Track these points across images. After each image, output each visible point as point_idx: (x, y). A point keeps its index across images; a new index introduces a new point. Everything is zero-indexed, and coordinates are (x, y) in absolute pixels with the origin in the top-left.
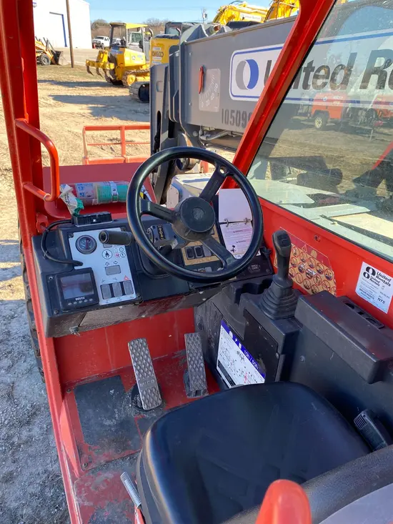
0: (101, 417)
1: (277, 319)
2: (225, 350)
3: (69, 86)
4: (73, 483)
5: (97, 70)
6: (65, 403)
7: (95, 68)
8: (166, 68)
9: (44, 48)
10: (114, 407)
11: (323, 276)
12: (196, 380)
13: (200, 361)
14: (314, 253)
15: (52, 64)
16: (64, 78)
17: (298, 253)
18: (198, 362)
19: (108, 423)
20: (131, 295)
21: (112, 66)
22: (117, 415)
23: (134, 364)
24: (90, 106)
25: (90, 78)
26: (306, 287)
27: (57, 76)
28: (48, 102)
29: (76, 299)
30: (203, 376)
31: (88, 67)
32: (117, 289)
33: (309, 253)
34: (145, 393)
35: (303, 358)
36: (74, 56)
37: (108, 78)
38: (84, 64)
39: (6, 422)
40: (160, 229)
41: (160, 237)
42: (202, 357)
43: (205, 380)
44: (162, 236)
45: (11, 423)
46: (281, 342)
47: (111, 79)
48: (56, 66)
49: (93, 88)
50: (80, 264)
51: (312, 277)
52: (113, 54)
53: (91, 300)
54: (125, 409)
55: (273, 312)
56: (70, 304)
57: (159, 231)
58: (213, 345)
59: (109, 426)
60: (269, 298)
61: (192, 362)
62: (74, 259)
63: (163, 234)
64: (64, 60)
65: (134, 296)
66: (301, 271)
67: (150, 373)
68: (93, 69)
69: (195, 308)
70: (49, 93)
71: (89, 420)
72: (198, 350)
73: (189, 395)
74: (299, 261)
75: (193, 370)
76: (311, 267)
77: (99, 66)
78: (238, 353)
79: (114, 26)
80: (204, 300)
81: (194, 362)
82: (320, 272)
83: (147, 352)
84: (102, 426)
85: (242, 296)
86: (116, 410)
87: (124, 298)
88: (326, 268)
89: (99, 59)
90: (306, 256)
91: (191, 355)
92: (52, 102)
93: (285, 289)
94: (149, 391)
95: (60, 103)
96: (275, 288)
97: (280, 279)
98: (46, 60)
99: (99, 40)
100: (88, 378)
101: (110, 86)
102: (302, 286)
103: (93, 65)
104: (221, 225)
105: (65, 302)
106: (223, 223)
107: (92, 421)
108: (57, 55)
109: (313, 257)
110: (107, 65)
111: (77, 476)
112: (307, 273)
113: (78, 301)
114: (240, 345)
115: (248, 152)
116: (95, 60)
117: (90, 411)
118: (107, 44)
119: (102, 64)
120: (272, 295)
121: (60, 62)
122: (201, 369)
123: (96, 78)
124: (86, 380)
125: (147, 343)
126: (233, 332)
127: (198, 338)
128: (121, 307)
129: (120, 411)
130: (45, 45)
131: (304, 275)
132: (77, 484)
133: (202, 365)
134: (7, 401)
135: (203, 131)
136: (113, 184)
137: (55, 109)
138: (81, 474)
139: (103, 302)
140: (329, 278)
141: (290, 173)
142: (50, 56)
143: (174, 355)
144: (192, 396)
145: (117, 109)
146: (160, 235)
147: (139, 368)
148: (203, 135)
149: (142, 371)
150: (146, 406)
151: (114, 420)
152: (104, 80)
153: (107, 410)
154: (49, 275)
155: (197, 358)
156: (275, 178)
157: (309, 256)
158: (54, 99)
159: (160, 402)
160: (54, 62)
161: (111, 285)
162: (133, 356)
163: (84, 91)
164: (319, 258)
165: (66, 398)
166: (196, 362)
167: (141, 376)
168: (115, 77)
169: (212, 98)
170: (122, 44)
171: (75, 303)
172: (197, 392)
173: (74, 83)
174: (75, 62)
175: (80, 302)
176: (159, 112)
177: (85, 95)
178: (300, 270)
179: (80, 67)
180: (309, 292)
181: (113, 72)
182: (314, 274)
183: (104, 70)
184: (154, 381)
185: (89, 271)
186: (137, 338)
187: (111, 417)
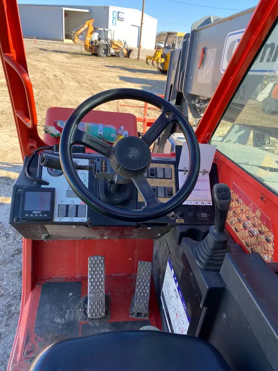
0: (54, 314)
1: (206, 270)
2: (167, 284)
3: (132, 72)
4: (13, 365)
5: (153, 62)
6: (32, 293)
7: (151, 61)
8: (181, 51)
9: (122, 47)
10: (68, 308)
11: (263, 237)
12: (141, 303)
13: (146, 288)
14: (258, 213)
15: (125, 57)
16: (130, 66)
17: (244, 210)
18: (144, 288)
19: (58, 320)
20: (82, 218)
21: (163, 60)
22: (67, 316)
23: (89, 276)
24: (142, 85)
25: (147, 67)
26: (247, 244)
27: (126, 64)
28: (116, 80)
29: (34, 212)
30: (146, 302)
31: (147, 60)
32: (72, 210)
33: (254, 212)
34: (92, 303)
35: (225, 316)
36: (140, 53)
37: (159, 68)
38: (145, 59)
39: (12, 294)
40: (104, 163)
41: (102, 170)
42: (149, 285)
43: (147, 305)
44: (104, 169)
45: (15, 295)
46: (204, 294)
47: (161, 70)
48: (128, 58)
49: (148, 74)
50: (47, 184)
51: (253, 235)
52: (165, 52)
53: (45, 215)
54: (75, 312)
55: (204, 261)
56: (27, 215)
57: (102, 164)
58: (161, 276)
59: (59, 323)
60: (203, 247)
61: (139, 287)
62: (42, 179)
63: (105, 168)
64: (133, 56)
65: (85, 219)
66: (245, 228)
67: (100, 287)
68: (150, 61)
69: (155, 240)
70: (118, 74)
71: (44, 314)
72: (147, 278)
73: (132, 314)
74: (244, 218)
75: (139, 294)
76: (254, 226)
77: (154, 60)
78: (175, 290)
79: (169, 34)
80: (159, 235)
81: (141, 287)
82: (261, 233)
83: (102, 269)
84: (52, 321)
85: (184, 239)
86: (68, 311)
87: (76, 220)
88: (267, 230)
89: (155, 55)
90: (251, 214)
91: (140, 280)
92: (118, 80)
93: (219, 242)
94: (96, 303)
95: (123, 81)
96: (211, 239)
97: (215, 231)
98: (122, 55)
99: (160, 44)
100: (56, 278)
101: (160, 74)
102: (243, 241)
103: (151, 59)
104: (179, 172)
105: (24, 212)
106: (182, 171)
107: (46, 316)
108: (129, 52)
109: (257, 217)
110: (160, 59)
111: (17, 360)
112: (249, 231)
113: (34, 214)
114: (177, 284)
115: (216, 110)
116: (152, 56)
117: (48, 306)
118: (162, 45)
119: (156, 59)
120: (206, 246)
121: (131, 56)
122: (146, 294)
123: (151, 68)
124: (55, 279)
125: (105, 261)
126: (174, 270)
127: (149, 267)
128: (74, 227)
129: (70, 312)
130: (123, 44)
131: (247, 232)
132: (15, 367)
133: (148, 291)
134: (18, 278)
135: (199, 100)
136: (101, 126)
137: (119, 85)
138: (21, 359)
139: (56, 219)
140: (268, 241)
141: (269, 143)
142: (125, 52)
143: (130, 275)
144: (134, 316)
145: (160, 89)
146: (102, 168)
147: (92, 280)
148: (199, 103)
149: (94, 284)
150: (90, 315)
151: (63, 320)
152: (156, 70)
153: (61, 309)
154: (19, 188)
155: (145, 284)
156: (256, 145)
157: (254, 215)
158: (120, 79)
159: (103, 314)
160: (127, 56)
161: (67, 206)
162: (90, 269)
163: (141, 76)
164: (262, 218)
165: (34, 290)
166: (143, 288)
167: (92, 288)
168: (164, 68)
169: (208, 72)
170: (173, 46)
171: (31, 215)
172: (139, 314)
173: (136, 70)
174: (140, 57)
175: (36, 215)
176: (172, 85)
177: (141, 78)
178: (244, 226)
179: (142, 60)
180: (249, 249)
181: (163, 64)
182: (256, 233)
183: (157, 62)
184: (102, 295)
185: (52, 191)
186: (97, 255)
187: (62, 316)
